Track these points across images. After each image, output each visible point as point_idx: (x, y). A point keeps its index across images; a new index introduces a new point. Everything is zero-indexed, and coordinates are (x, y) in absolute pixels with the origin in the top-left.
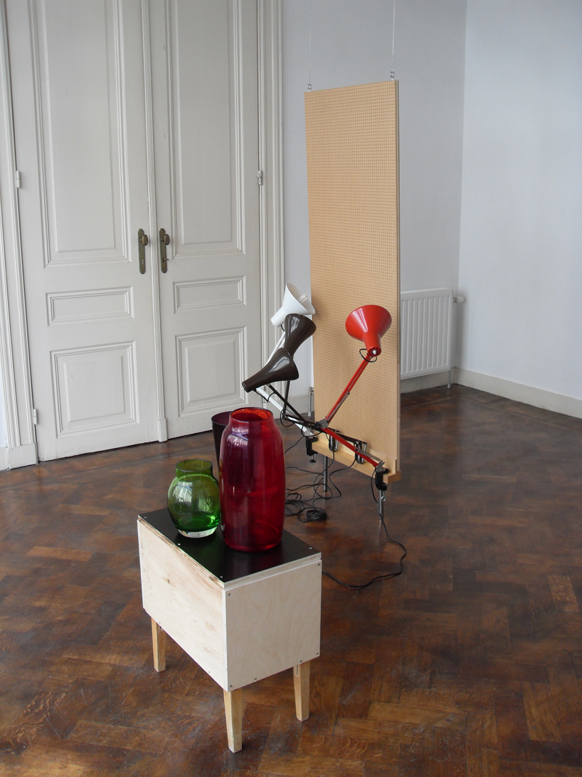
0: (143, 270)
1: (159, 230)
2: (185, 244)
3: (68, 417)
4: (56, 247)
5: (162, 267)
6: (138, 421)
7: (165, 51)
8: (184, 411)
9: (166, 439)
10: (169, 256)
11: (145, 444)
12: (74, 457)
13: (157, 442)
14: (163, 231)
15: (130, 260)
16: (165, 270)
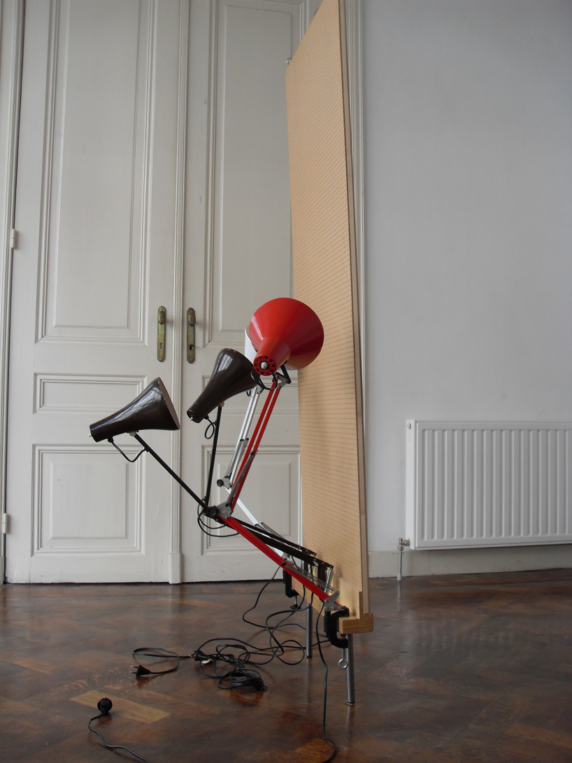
0: (162, 358)
1: (186, 309)
2: (223, 330)
3: (49, 532)
4: (53, 321)
5: (188, 355)
6: (143, 552)
7: (206, 106)
8: (210, 549)
9: (178, 581)
10: (199, 343)
11: (151, 583)
12: (52, 584)
13: (167, 583)
14: (192, 312)
15: (146, 344)
16: (192, 360)
